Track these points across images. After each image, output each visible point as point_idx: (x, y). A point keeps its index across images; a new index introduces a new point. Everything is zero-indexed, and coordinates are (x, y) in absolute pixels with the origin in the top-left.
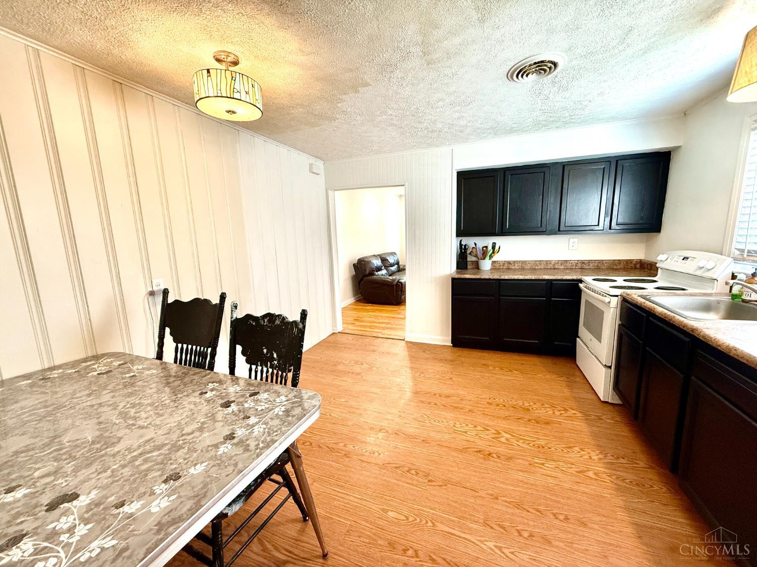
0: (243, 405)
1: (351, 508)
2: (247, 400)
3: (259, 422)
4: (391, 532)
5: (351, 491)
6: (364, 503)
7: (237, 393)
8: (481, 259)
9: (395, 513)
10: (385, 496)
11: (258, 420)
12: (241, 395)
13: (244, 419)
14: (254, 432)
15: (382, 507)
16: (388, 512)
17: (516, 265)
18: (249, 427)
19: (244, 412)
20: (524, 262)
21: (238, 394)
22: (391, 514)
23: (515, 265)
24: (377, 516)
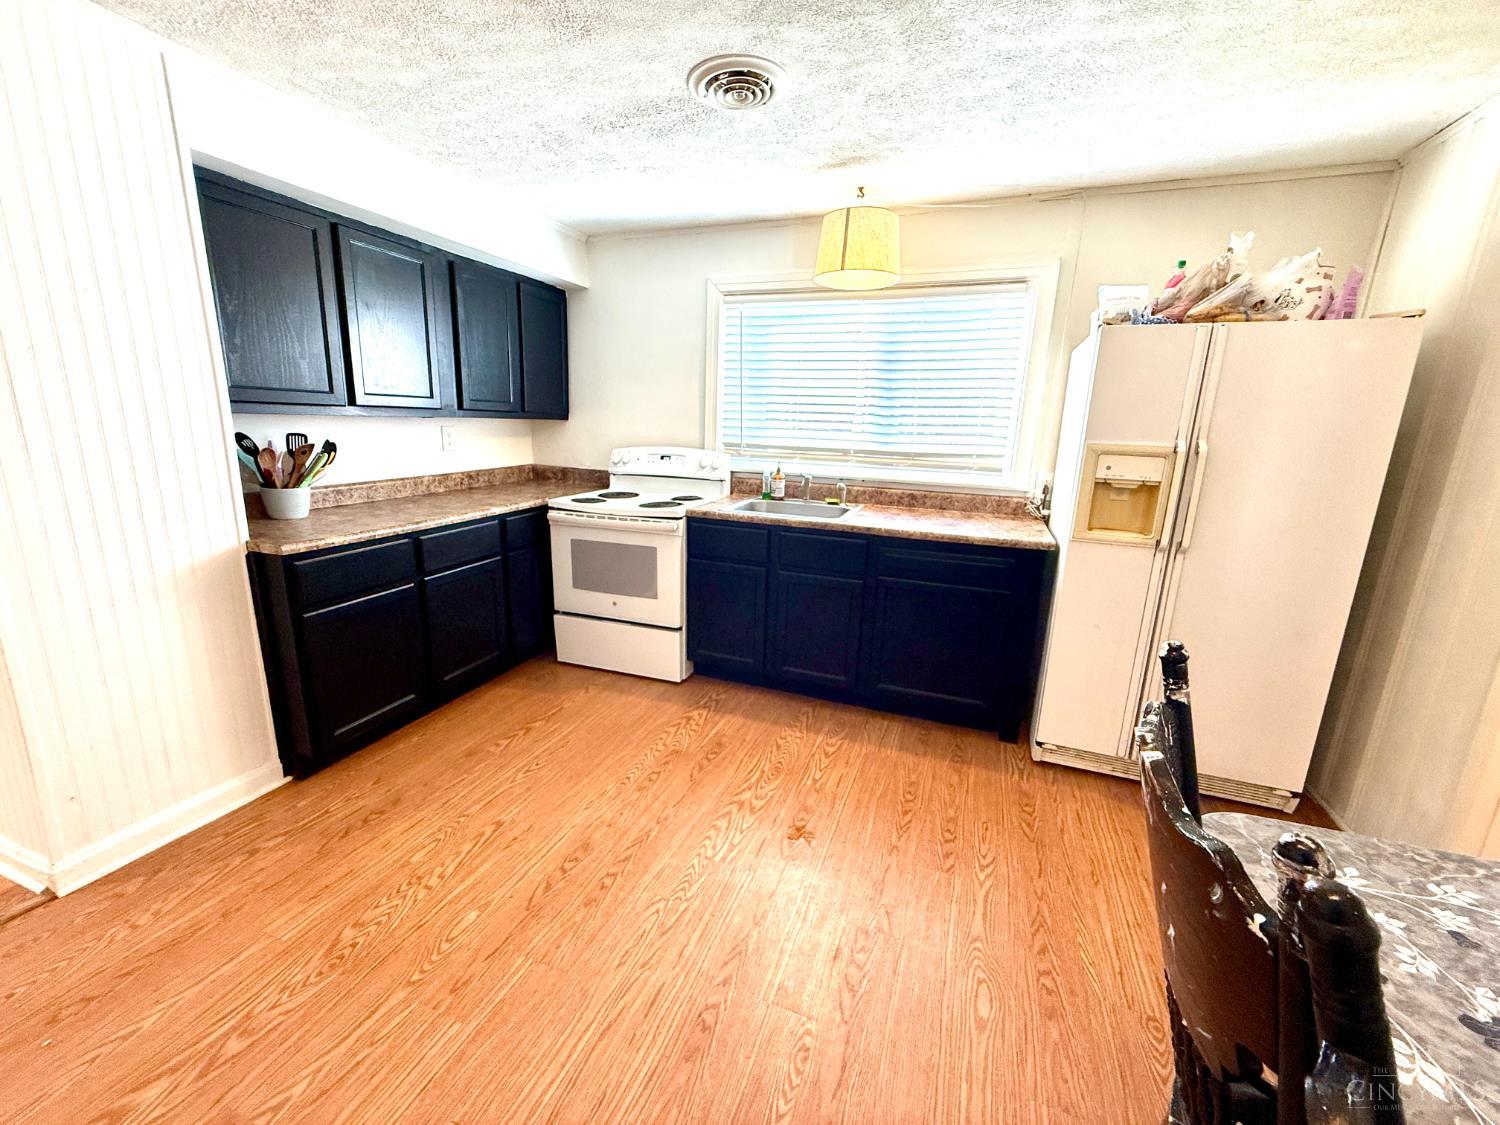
0: (1442, 978)
1: (1005, 1109)
2: (1409, 981)
3: (1434, 904)
4: (1025, 1014)
5: (955, 1112)
6: (978, 1073)
7: (1420, 1039)
8: (286, 486)
9: (979, 1004)
10: (944, 1024)
11: (1435, 910)
12: (1412, 1015)
13: (1477, 946)
14: (1476, 900)
15: (974, 1032)
16: (981, 1018)
17: (356, 495)
18: (1480, 918)
19: (1459, 959)
20: (371, 485)
21: (1422, 1029)
22: (984, 1012)
23: (352, 496)
24: (999, 1041)
